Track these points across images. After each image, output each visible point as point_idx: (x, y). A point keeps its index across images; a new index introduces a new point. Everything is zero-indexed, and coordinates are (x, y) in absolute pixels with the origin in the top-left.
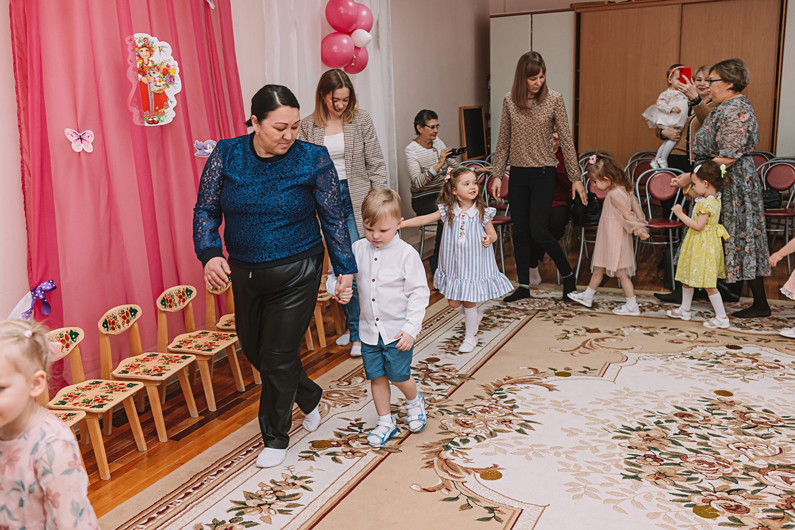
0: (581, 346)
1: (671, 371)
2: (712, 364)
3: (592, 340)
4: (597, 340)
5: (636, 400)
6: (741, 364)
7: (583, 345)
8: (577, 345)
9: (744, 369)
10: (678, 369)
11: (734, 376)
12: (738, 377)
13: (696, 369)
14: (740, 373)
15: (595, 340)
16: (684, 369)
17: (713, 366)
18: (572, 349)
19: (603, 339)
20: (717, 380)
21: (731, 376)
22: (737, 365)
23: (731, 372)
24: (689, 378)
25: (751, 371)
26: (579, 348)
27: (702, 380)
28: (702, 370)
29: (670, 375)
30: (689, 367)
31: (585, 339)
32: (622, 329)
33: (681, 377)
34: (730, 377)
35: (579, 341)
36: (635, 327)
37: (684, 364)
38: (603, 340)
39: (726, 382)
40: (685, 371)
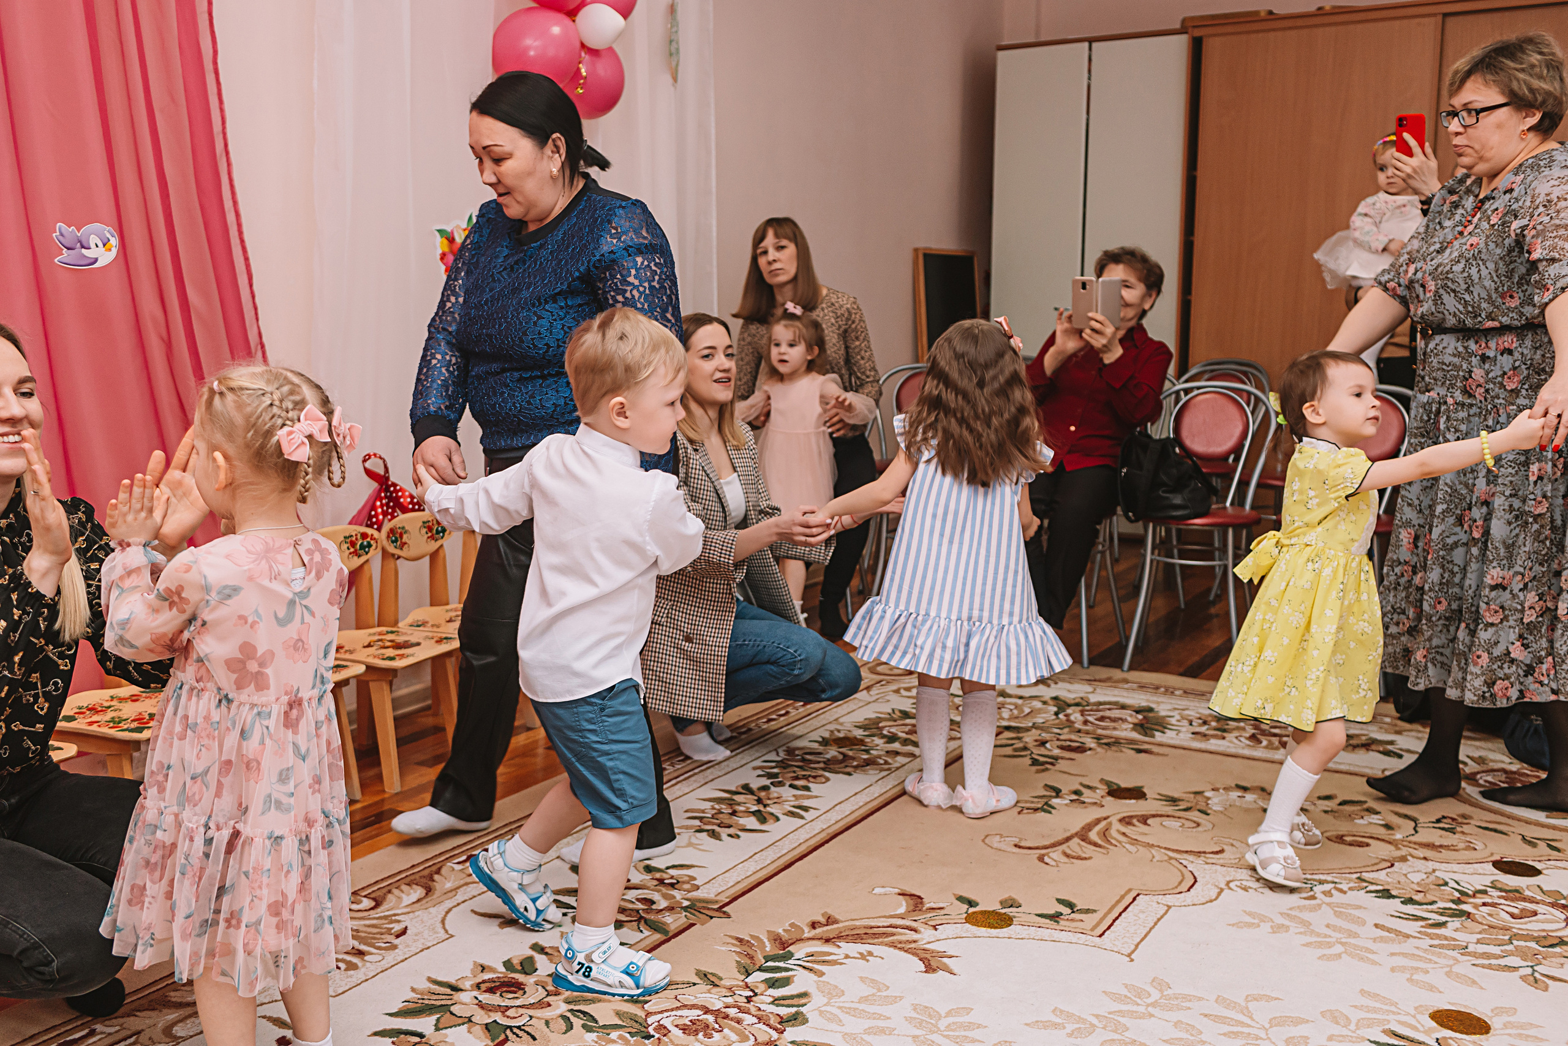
0: (1076, 834)
1: (1312, 932)
2: (1444, 919)
3: (1114, 820)
4: (1126, 821)
5: (1177, 1024)
6: (1532, 926)
7: (1083, 835)
8: (1065, 831)
9: (1537, 940)
10: (1335, 928)
11: (1503, 962)
12: (1516, 969)
13: (1389, 930)
14: (1522, 954)
15: (1121, 820)
16: (1354, 928)
17: (1443, 925)
18: (1047, 843)
19: (1144, 820)
20: (1448, 974)
21: (1493, 962)
22: (1518, 926)
23: (1496, 950)
24: (1362, 959)
25: (1558, 950)
26: (1068, 839)
27: (1403, 969)
28: (1408, 936)
29: (1307, 945)
30: (1370, 923)
31: (1094, 813)
32: (1208, 794)
33: (1339, 956)
34: (1490, 967)
35: (1078, 818)
36: (1245, 789)
37: (1357, 913)
38: (1145, 823)
39: (1474, 982)
40: (1356, 935)
